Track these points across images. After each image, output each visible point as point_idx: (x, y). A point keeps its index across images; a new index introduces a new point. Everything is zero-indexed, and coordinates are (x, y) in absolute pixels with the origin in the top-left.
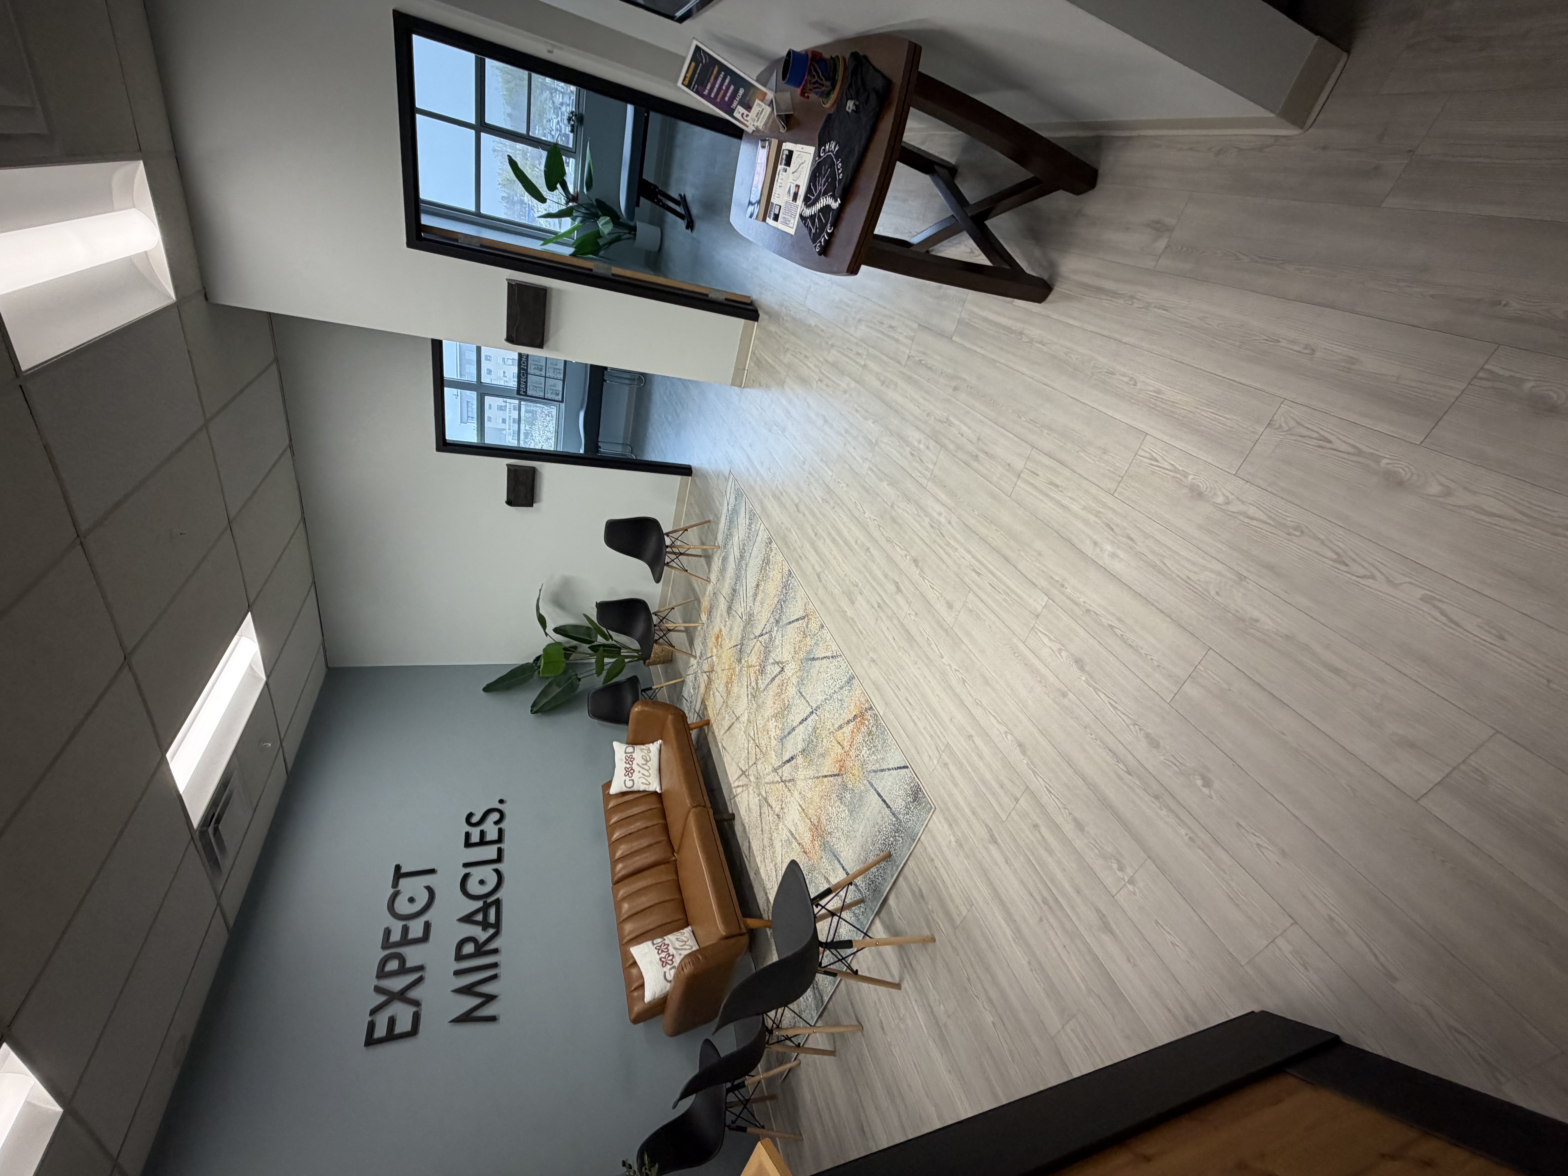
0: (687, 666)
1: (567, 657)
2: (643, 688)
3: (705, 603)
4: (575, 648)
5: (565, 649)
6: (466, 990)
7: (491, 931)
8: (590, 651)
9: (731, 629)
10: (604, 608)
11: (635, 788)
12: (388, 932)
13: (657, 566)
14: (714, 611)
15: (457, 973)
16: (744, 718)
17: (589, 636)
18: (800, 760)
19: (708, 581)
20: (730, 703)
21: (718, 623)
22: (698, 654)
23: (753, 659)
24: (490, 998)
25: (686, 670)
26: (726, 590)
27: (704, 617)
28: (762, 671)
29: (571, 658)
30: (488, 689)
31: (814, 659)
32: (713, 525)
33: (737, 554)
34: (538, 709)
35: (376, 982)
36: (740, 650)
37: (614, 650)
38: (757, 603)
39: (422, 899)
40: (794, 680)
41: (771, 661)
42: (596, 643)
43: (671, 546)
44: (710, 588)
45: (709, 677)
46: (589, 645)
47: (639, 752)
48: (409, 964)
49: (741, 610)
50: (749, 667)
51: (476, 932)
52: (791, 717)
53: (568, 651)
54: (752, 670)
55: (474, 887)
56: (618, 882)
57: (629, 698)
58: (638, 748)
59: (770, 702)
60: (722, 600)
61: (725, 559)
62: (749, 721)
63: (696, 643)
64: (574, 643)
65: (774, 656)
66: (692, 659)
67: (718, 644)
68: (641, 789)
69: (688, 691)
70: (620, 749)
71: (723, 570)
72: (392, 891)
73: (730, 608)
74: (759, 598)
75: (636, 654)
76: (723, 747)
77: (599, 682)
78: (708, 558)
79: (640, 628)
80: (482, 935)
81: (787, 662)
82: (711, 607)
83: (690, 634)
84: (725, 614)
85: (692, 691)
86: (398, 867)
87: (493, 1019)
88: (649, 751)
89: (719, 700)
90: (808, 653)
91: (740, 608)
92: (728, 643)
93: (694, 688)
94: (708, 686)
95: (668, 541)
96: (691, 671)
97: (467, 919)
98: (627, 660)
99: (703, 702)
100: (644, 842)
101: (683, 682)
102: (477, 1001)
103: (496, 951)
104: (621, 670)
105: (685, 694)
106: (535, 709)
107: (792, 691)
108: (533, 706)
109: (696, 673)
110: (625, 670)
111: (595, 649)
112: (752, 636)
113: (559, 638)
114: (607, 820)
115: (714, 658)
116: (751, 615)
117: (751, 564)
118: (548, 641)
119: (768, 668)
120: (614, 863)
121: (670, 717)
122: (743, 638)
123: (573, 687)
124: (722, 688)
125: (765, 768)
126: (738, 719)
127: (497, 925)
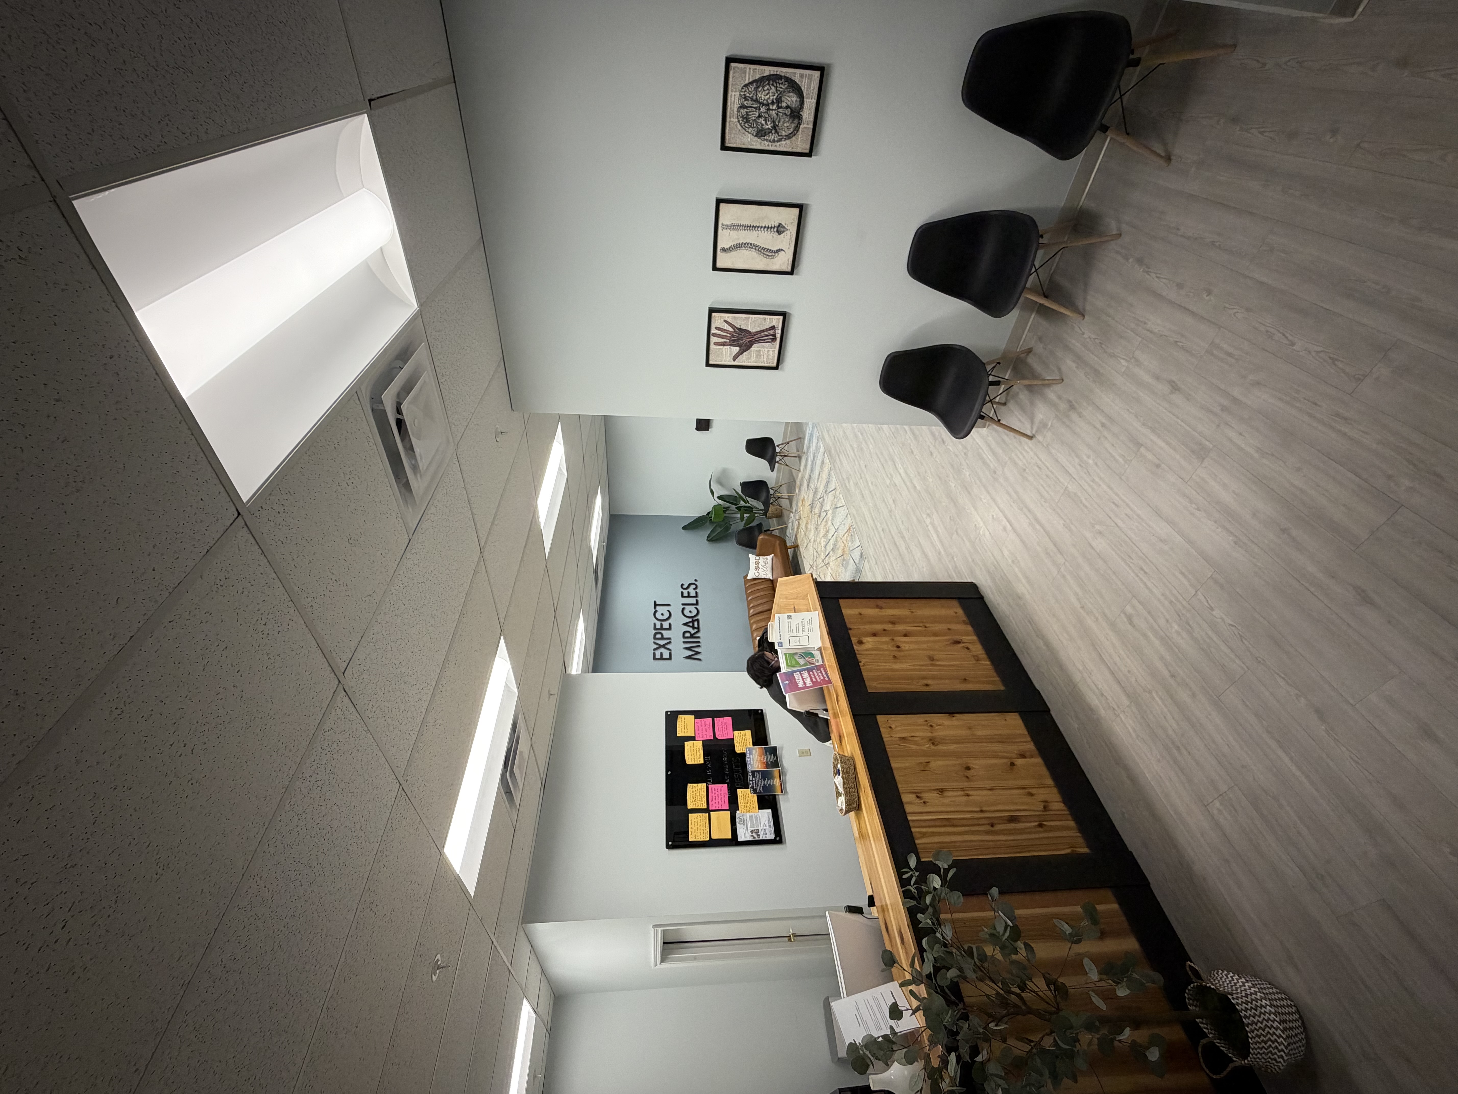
0: (789, 518)
1: (725, 512)
2: (765, 529)
3: (798, 483)
4: (729, 507)
5: (724, 508)
6: (689, 649)
7: (696, 630)
8: (736, 510)
9: (808, 496)
10: (745, 485)
11: (760, 577)
12: (655, 625)
13: (772, 463)
14: (802, 487)
15: (684, 642)
16: (812, 540)
17: (736, 501)
18: (831, 553)
19: (799, 471)
20: (807, 534)
21: (803, 493)
22: (794, 511)
23: (817, 511)
24: (698, 653)
25: (788, 521)
26: (807, 476)
27: (797, 490)
28: (819, 516)
29: (727, 512)
30: (685, 528)
31: (837, 508)
32: (802, 439)
33: (812, 457)
34: (711, 539)
35: (653, 640)
36: (812, 506)
37: (749, 509)
38: (819, 483)
39: (667, 615)
40: (830, 518)
41: (823, 510)
42: (739, 505)
43: (779, 453)
44: (800, 475)
45: (798, 522)
46: (736, 506)
47: (762, 559)
48: (665, 637)
49: (813, 486)
50: (815, 514)
51: (690, 629)
52: (829, 535)
53: (726, 509)
54: (816, 516)
55: (686, 612)
56: (751, 617)
57: (757, 533)
58: (761, 557)
59: (822, 530)
60: (805, 481)
61: (807, 460)
62: (814, 541)
63: (793, 505)
64: (728, 504)
65: (824, 508)
66: (791, 514)
67: (803, 505)
68: (763, 577)
69: (789, 531)
70: (752, 557)
71: (806, 466)
72: (654, 610)
73: (808, 485)
74: (820, 480)
75: (761, 512)
76: (804, 557)
77: (741, 526)
78: (800, 457)
79: (763, 496)
80: (693, 632)
81: (829, 510)
82: (801, 485)
83: (790, 499)
84: (806, 489)
85: (791, 531)
86: (655, 602)
87: (700, 660)
88: (767, 559)
89: (803, 533)
90: (835, 505)
91: (812, 486)
92: (807, 503)
93: (792, 530)
94: (798, 528)
95: (778, 450)
96: (790, 521)
97: (686, 624)
98: (756, 515)
99: (796, 536)
100: (764, 601)
101: (787, 527)
102: (693, 653)
103: (699, 637)
104: (754, 520)
105: (788, 534)
106: (709, 539)
107: (829, 523)
108: (707, 538)
109: (793, 521)
110: (755, 521)
111: (739, 508)
112: (816, 499)
113: (720, 502)
114: (746, 592)
115: (801, 512)
116: (816, 489)
117: (817, 463)
118: (715, 503)
119: (822, 514)
120: (749, 609)
121: (778, 542)
122: (813, 501)
123: (727, 528)
124: (804, 528)
125: (819, 561)
126: (810, 540)
127: (698, 628)
